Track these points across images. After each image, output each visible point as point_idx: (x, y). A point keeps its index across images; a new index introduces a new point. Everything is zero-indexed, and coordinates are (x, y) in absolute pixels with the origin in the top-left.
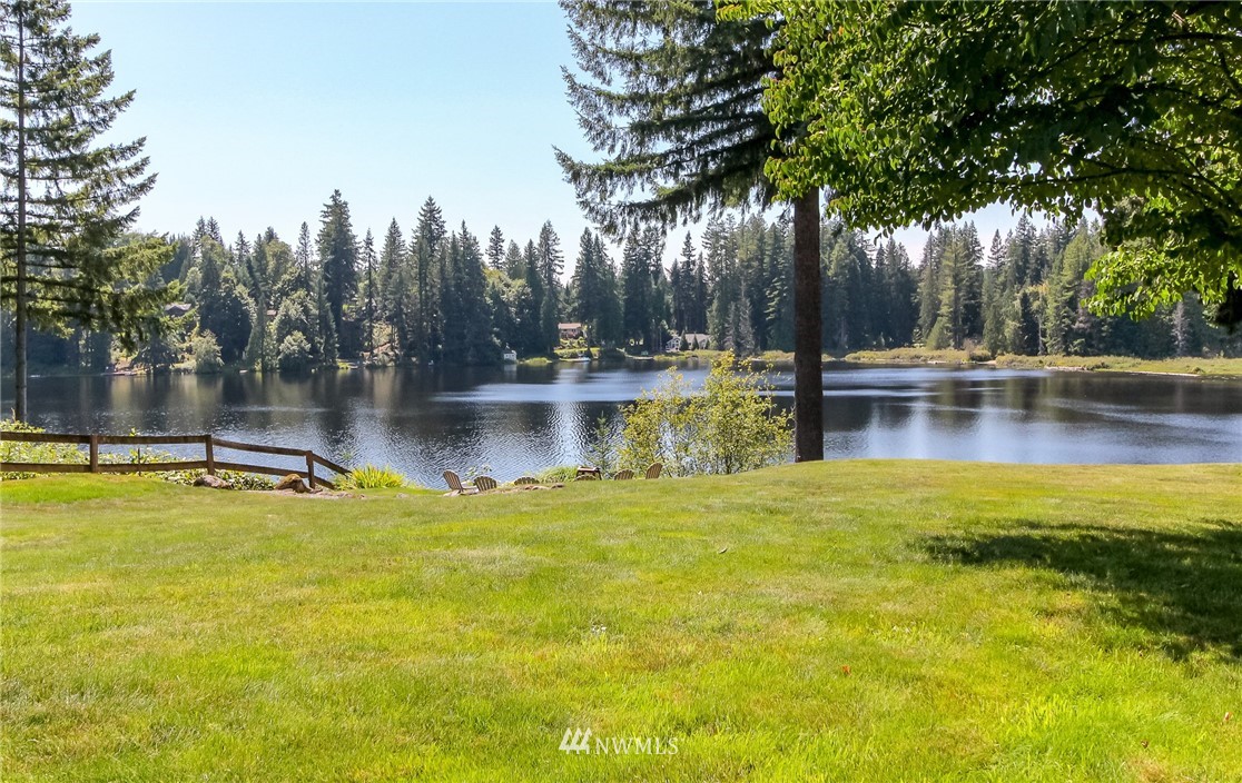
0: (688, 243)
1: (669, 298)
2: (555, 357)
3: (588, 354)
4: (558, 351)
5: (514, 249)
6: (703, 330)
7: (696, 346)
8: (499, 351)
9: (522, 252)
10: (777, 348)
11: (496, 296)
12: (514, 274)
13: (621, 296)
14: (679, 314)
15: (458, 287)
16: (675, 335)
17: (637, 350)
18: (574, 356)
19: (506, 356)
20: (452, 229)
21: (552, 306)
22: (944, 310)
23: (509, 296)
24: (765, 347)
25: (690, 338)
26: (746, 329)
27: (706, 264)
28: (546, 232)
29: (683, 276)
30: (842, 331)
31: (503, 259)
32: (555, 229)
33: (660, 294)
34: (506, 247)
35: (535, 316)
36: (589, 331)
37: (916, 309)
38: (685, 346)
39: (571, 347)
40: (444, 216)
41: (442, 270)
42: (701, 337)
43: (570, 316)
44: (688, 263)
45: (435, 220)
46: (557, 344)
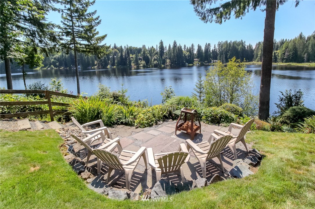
0: (215, 46)
1: (211, 55)
3: (199, 64)
4: (194, 63)
5: (188, 48)
6: (217, 60)
7: (216, 62)
8: (185, 63)
9: (189, 48)
11: (185, 55)
12: (187, 52)
13: (204, 54)
14: (213, 57)
15: (179, 54)
16: (212, 60)
17: (206, 63)
18: (196, 64)
19: (186, 64)
20: (178, 45)
21: (193, 57)
22: (259, 55)
23: (187, 55)
24: (227, 62)
25: (215, 61)
26: (224, 59)
27: (218, 49)
28: (192, 45)
29: (214, 52)
31: (186, 49)
32: (194, 45)
33: (210, 54)
34: (186, 48)
35: (190, 58)
36: (199, 60)
37: (253, 56)
38: (214, 62)
39: (196, 62)
40: (177, 43)
41: (177, 51)
43: (196, 58)
44: (215, 49)
45: (176, 44)
46: (194, 62)
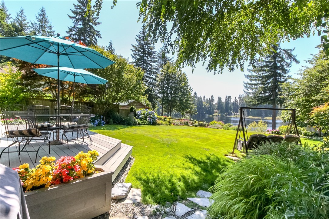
0: (235, 98)
1: (232, 107)
2: (213, 115)
3: (219, 115)
4: (214, 115)
5: (207, 99)
6: (238, 112)
7: (237, 115)
8: (205, 114)
9: (208, 100)
10: (251, 116)
11: (205, 106)
12: (207, 103)
13: (224, 106)
14: (234, 110)
15: (199, 105)
16: (233, 113)
17: (226, 115)
18: (216, 115)
19: (206, 115)
20: (198, 96)
21: (213, 108)
23: (206, 106)
24: (249, 116)
25: (236, 113)
27: (239, 102)
28: (212, 97)
29: (234, 104)
30: (264, 114)
31: (205, 100)
32: (213, 96)
33: (231, 107)
34: (206, 99)
35: (211, 109)
36: (219, 111)
38: (235, 115)
40: (197, 94)
41: (197, 102)
42: (237, 113)
43: (216, 109)
44: (235, 102)
45: (195, 95)
46: (214, 113)
